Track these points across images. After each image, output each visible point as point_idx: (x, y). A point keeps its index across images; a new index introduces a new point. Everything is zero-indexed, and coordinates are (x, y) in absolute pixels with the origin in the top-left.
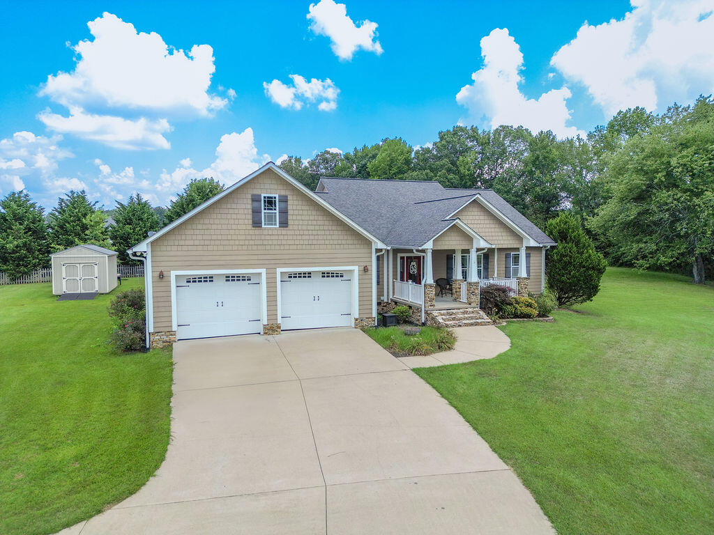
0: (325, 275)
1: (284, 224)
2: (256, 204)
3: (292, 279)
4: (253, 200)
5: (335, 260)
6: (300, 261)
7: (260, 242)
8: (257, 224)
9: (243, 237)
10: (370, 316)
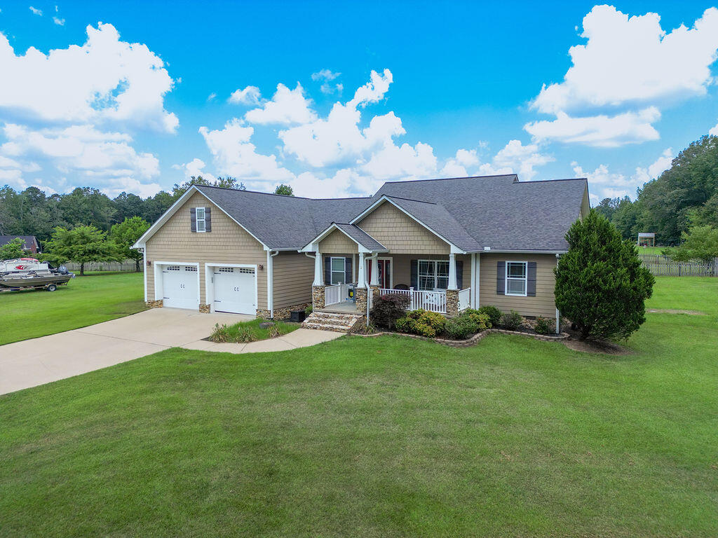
0: (243, 270)
1: (209, 229)
2: (193, 215)
3: (222, 272)
4: (191, 213)
5: (241, 259)
6: (218, 258)
7: (195, 243)
8: (194, 230)
9: (187, 240)
10: (265, 308)
